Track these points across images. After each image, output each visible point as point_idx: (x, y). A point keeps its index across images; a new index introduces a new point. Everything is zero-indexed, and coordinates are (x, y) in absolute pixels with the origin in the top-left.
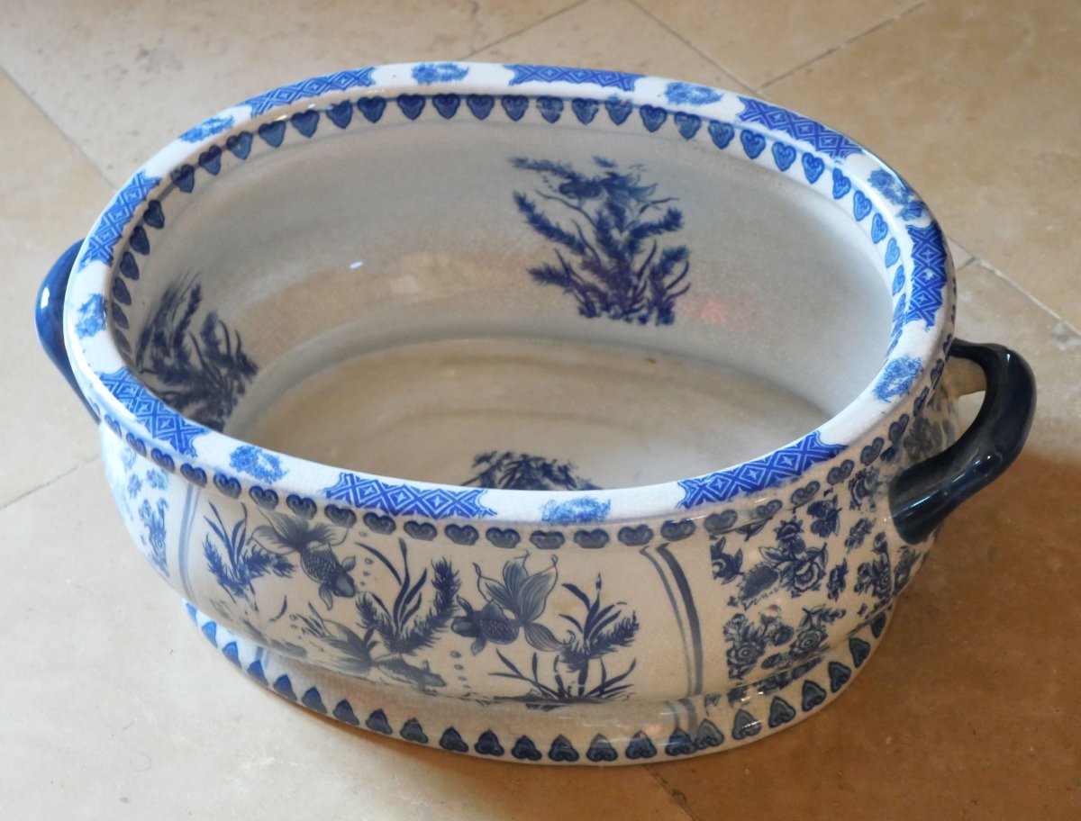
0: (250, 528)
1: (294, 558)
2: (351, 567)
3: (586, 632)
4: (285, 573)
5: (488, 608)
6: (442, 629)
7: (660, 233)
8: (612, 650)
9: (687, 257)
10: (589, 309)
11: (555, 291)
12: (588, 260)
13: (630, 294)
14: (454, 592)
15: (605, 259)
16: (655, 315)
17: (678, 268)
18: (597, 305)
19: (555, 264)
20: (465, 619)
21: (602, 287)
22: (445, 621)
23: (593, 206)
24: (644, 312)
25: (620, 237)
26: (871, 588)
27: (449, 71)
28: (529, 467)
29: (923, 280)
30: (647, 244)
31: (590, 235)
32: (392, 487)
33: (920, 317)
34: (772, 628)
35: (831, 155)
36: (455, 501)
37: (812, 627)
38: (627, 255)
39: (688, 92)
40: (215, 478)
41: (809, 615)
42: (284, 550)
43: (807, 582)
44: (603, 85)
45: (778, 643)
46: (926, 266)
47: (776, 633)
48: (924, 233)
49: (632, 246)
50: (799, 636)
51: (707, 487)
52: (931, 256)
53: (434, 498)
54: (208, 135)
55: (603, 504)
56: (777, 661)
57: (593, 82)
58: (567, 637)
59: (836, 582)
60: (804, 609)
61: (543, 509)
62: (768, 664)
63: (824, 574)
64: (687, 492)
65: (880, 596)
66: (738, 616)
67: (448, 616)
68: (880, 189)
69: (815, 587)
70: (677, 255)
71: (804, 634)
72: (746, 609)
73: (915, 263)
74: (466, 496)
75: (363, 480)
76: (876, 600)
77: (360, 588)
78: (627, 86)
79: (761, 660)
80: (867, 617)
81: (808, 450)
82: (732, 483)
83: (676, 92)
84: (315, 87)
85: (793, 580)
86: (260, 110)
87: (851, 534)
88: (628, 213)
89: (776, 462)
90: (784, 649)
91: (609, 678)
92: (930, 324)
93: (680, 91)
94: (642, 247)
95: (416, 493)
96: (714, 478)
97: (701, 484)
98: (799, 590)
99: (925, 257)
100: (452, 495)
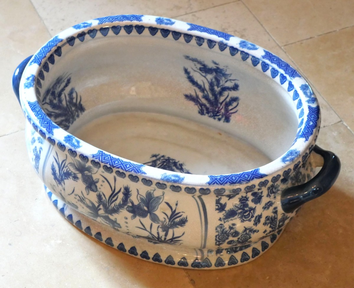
0: (67, 162)
1: (79, 175)
2: (97, 182)
3: (170, 219)
4: (76, 180)
5: (139, 205)
6: (123, 209)
7: (231, 91)
8: (177, 227)
9: (238, 101)
10: (202, 111)
11: (192, 104)
12: (205, 95)
13: (217, 110)
14: (129, 197)
15: (210, 96)
16: (224, 118)
17: (235, 104)
18: (205, 111)
19: (193, 94)
20: (131, 207)
21: (208, 105)
22: (124, 206)
23: (210, 77)
24: (220, 117)
25: (217, 89)
26: (269, 225)
27: (168, 22)
28: (169, 162)
29: (309, 125)
30: (226, 93)
31: (207, 86)
32: (114, 158)
33: (304, 137)
34: (232, 231)
35: (290, 76)
36: (134, 167)
37: (246, 234)
38: (218, 96)
39: (247, 45)
40: (58, 143)
41: (246, 229)
42: (77, 172)
43: (247, 218)
44: (219, 37)
45: (234, 236)
46: (311, 120)
47: (234, 233)
48: (313, 109)
49: (221, 93)
50: (241, 236)
51: (218, 179)
52: (313, 117)
53: (127, 164)
54: (82, 28)
55: (182, 178)
56: (232, 242)
57: (216, 35)
58: (163, 220)
59: (257, 220)
60: (244, 227)
61: (162, 175)
62: (230, 243)
63: (253, 217)
64: (210, 180)
65: (272, 228)
66: (221, 224)
67: (126, 205)
68: (303, 91)
69: (250, 220)
70: (235, 99)
71: (243, 236)
72: (224, 223)
73: (308, 119)
74: (138, 166)
75: (105, 154)
76: (271, 229)
77: (99, 190)
78: (227, 39)
79: (227, 241)
80: (266, 234)
81: (254, 174)
82: (226, 180)
83: (243, 44)
84: (122, 18)
85: (242, 216)
86: (101, 23)
87: (265, 205)
88: (221, 82)
89: (242, 176)
90: (235, 239)
91: (175, 236)
92: (307, 140)
93: (244, 44)
94: (224, 94)
95: (122, 162)
96: (221, 177)
97: (216, 178)
98: (244, 220)
99: (311, 117)
100: (133, 165)
